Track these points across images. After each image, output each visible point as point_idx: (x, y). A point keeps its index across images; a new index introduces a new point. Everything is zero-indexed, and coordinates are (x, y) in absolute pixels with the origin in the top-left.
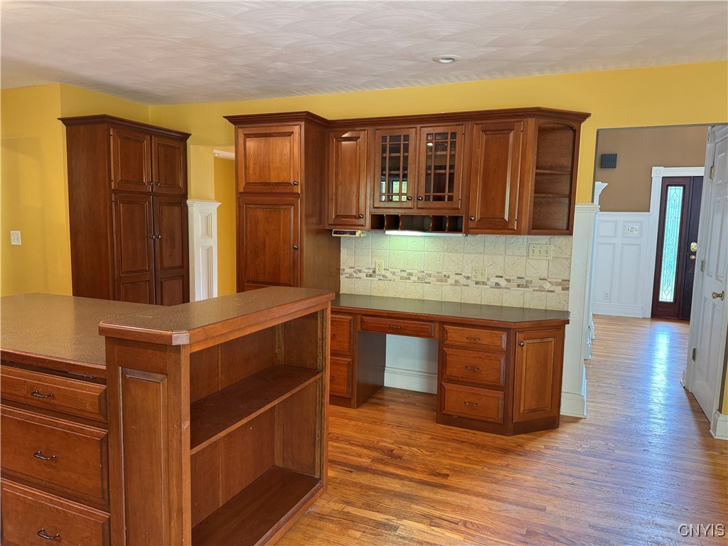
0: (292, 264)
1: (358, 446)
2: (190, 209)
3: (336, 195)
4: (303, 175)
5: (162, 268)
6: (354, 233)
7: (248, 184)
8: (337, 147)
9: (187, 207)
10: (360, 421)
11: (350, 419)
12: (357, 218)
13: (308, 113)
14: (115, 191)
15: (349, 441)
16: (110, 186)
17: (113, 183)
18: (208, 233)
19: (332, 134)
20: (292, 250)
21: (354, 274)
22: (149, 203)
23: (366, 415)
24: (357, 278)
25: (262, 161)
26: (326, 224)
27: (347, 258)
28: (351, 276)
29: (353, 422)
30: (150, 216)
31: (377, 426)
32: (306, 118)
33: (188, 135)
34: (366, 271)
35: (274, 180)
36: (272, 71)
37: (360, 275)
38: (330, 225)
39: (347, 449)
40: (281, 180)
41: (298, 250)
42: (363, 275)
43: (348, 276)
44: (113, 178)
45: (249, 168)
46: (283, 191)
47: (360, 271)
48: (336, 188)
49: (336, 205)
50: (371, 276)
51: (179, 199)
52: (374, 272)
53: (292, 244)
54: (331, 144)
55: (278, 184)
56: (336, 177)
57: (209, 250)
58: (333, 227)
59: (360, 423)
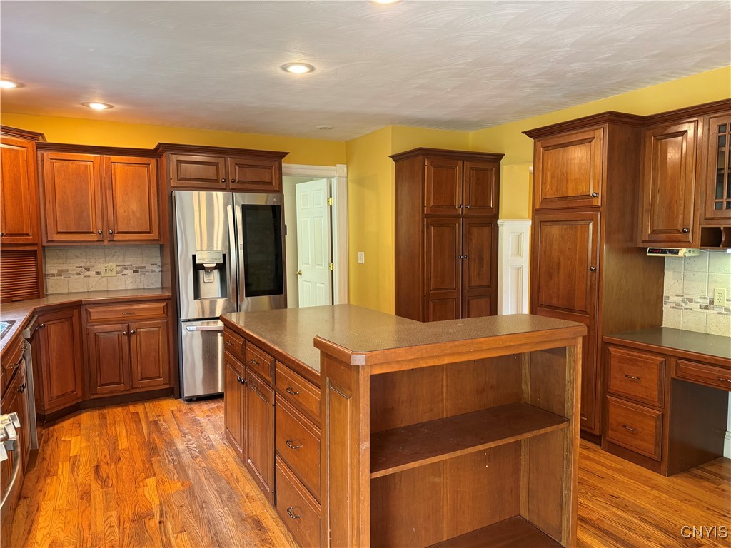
0: (589, 287)
1: (650, 524)
2: (500, 228)
3: (653, 205)
4: (605, 185)
5: (469, 287)
6: (677, 252)
7: (544, 200)
8: (655, 146)
9: (498, 227)
10: (667, 494)
11: (653, 487)
12: (681, 233)
13: (611, 113)
14: (427, 216)
15: (640, 514)
16: (423, 211)
17: (425, 208)
18: (518, 252)
19: (649, 133)
20: (589, 272)
21: (683, 304)
22: (459, 225)
23: (679, 487)
24: (687, 309)
25: (559, 174)
26: (639, 241)
27: (672, 283)
28: (678, 306)
29: (656, 493)
30: (459, 237)
31: (689, 507)
32: (610, 119)
33: (501, 156)
34: (699, 300)
35: (571, 193)
36: (571, 74)
37: (690, 305)
38: (643, 242)
39: (634, 523)
40: (579, 192)
41: (597, 271)
42: (695, 306)
43: (674, 305)
44: (425, 205)
45: (545, 183)
46: (581, 205)
47: (691, 300)
48: (654, 197)
49: (652, 217)
50: (706, 307)
51: (489, 220)
52: (712, 303)
53: (589, 264)
54: (648, 144)
55: (576, 197)
56: (654, 183)
57: (519, 270)
58: (649, 244)
59: (665, 496)
